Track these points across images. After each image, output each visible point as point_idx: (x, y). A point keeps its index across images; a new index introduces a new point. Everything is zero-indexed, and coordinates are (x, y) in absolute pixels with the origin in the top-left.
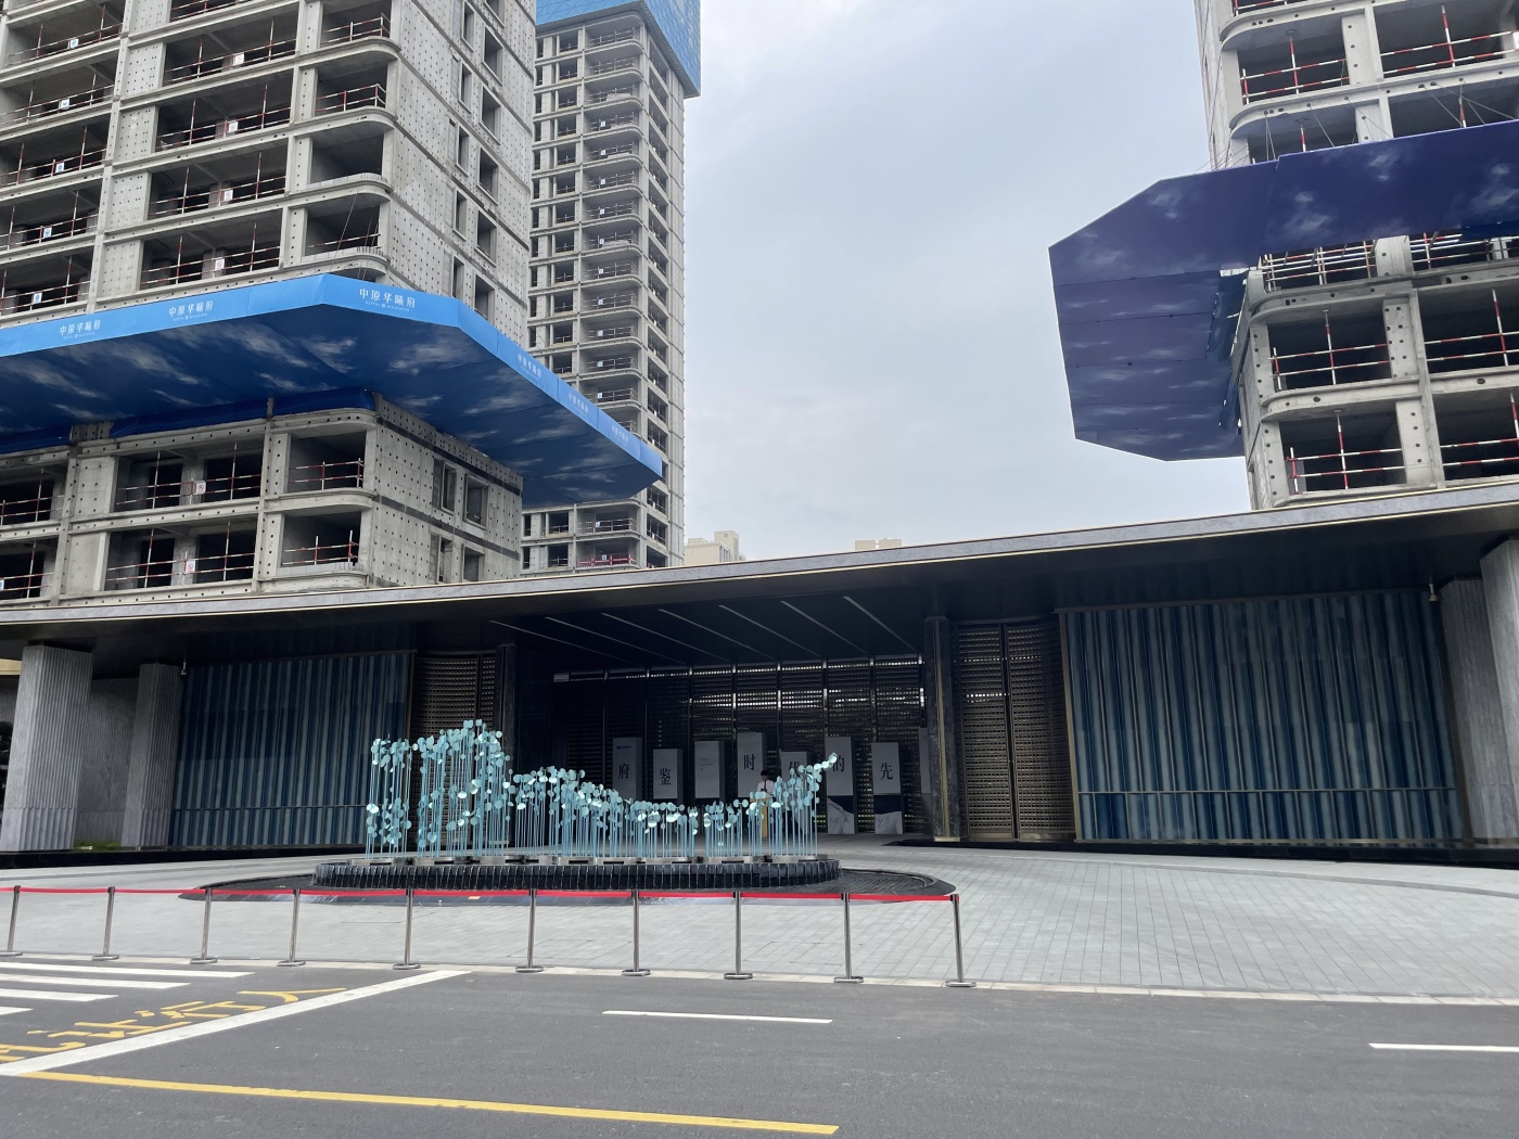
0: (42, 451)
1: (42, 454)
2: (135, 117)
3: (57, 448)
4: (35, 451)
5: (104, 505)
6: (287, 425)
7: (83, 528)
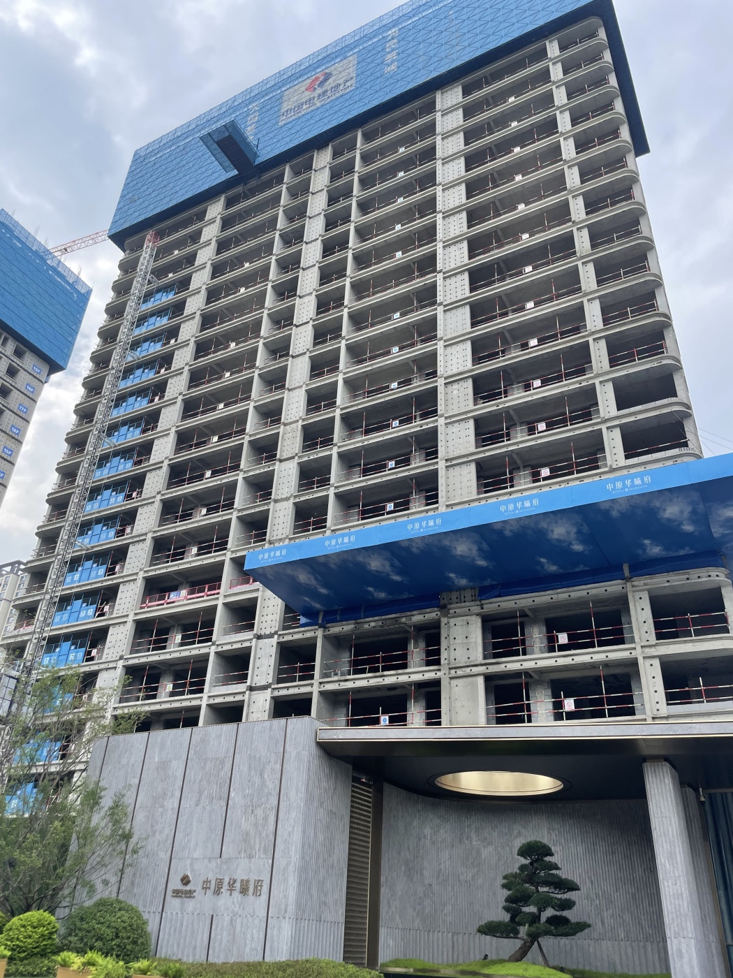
0: (414, 613)
1: (413, 615)
2: (455, 386)
3: (428, 610)
4: (409, 613)
5: (477, 654)
6: (645, 584)
7: (460, 672)
